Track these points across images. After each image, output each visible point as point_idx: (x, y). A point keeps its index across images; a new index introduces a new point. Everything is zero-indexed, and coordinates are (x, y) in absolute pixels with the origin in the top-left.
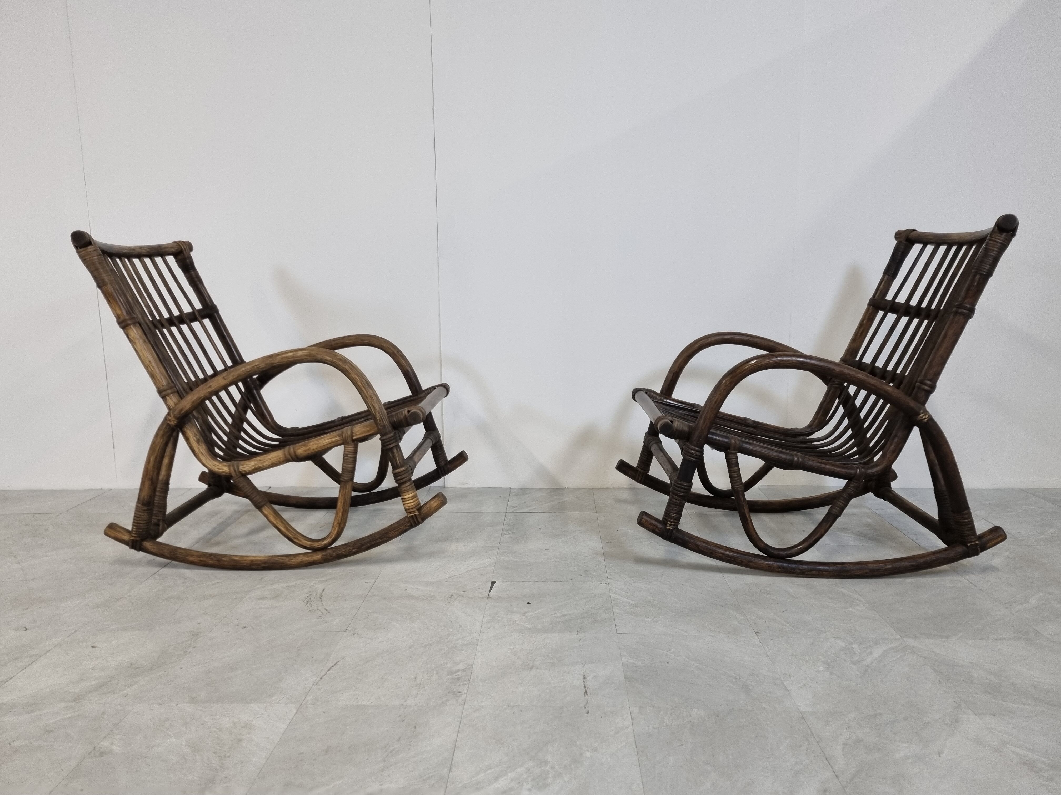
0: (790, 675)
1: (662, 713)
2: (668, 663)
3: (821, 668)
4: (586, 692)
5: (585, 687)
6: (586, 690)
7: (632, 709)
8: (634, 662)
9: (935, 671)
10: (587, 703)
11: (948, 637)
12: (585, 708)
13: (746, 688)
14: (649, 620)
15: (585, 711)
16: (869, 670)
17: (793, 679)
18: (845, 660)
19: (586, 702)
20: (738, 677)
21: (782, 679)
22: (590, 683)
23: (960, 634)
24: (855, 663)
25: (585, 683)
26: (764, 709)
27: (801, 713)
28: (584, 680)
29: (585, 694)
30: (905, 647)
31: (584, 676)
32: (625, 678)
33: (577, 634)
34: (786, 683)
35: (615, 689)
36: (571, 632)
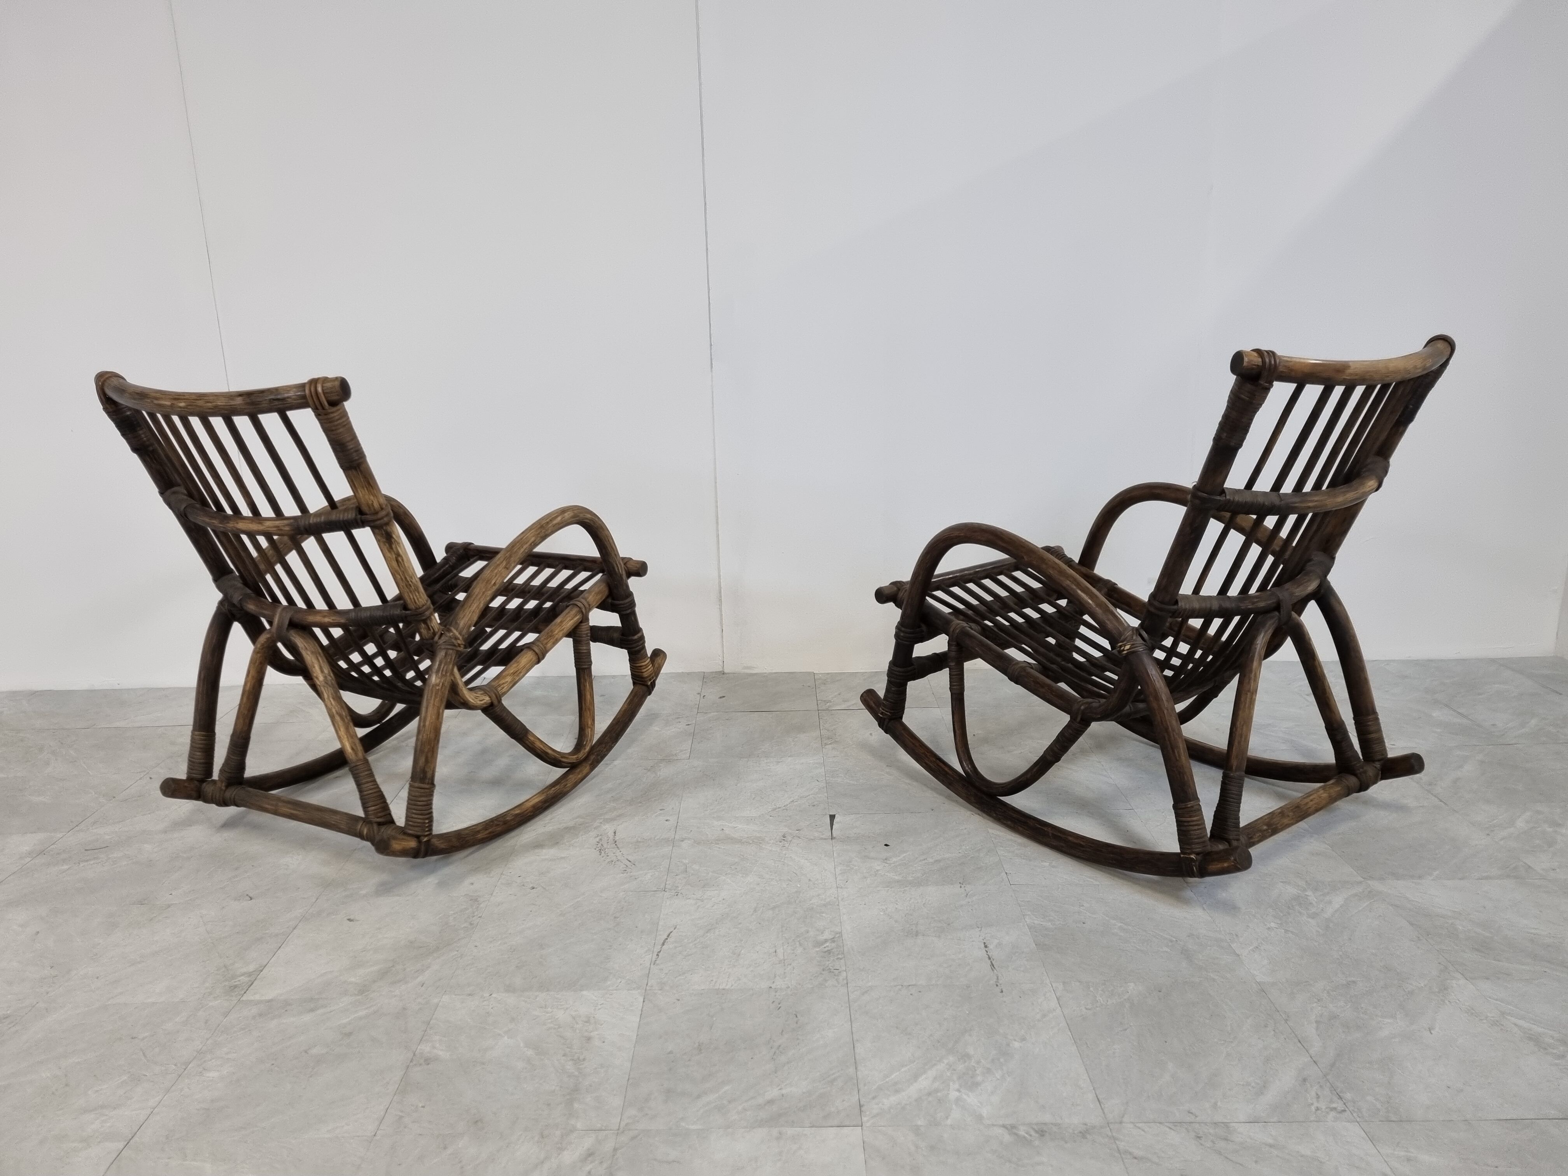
0: (1237, 935)
1: (1091, 989)
2: (1084, 923)
3: (1273, 925)
4: (993, 965)
5: (990, 958)
6: (991, 962)
7: (1054, 985)
8: (1041, 923)
9: (1411, 923)
10: (998, 979)
11: (1420, 877)
12: (997, 985)
13: (1186, 954)
15: (998, 989)
16: (1331, 924)
17: (1241, 939)
18: (1300, 913)
19: (996, 978)
20: (1174, 939)
21: (1229, 941)
22: (994, 954)
23: (1436, 873)
24: (1314, 916)
25: (989, 953)
26: (1214, 980)
27: (1259, 983)
28: (987, 949)
29: (993, 967)
30: (1370, 892)
31: (985, 943)
32: (1036, 945)
33: (961, 887)
34: (1234, 946)
35: (1027, 960)
36: (952, 884)
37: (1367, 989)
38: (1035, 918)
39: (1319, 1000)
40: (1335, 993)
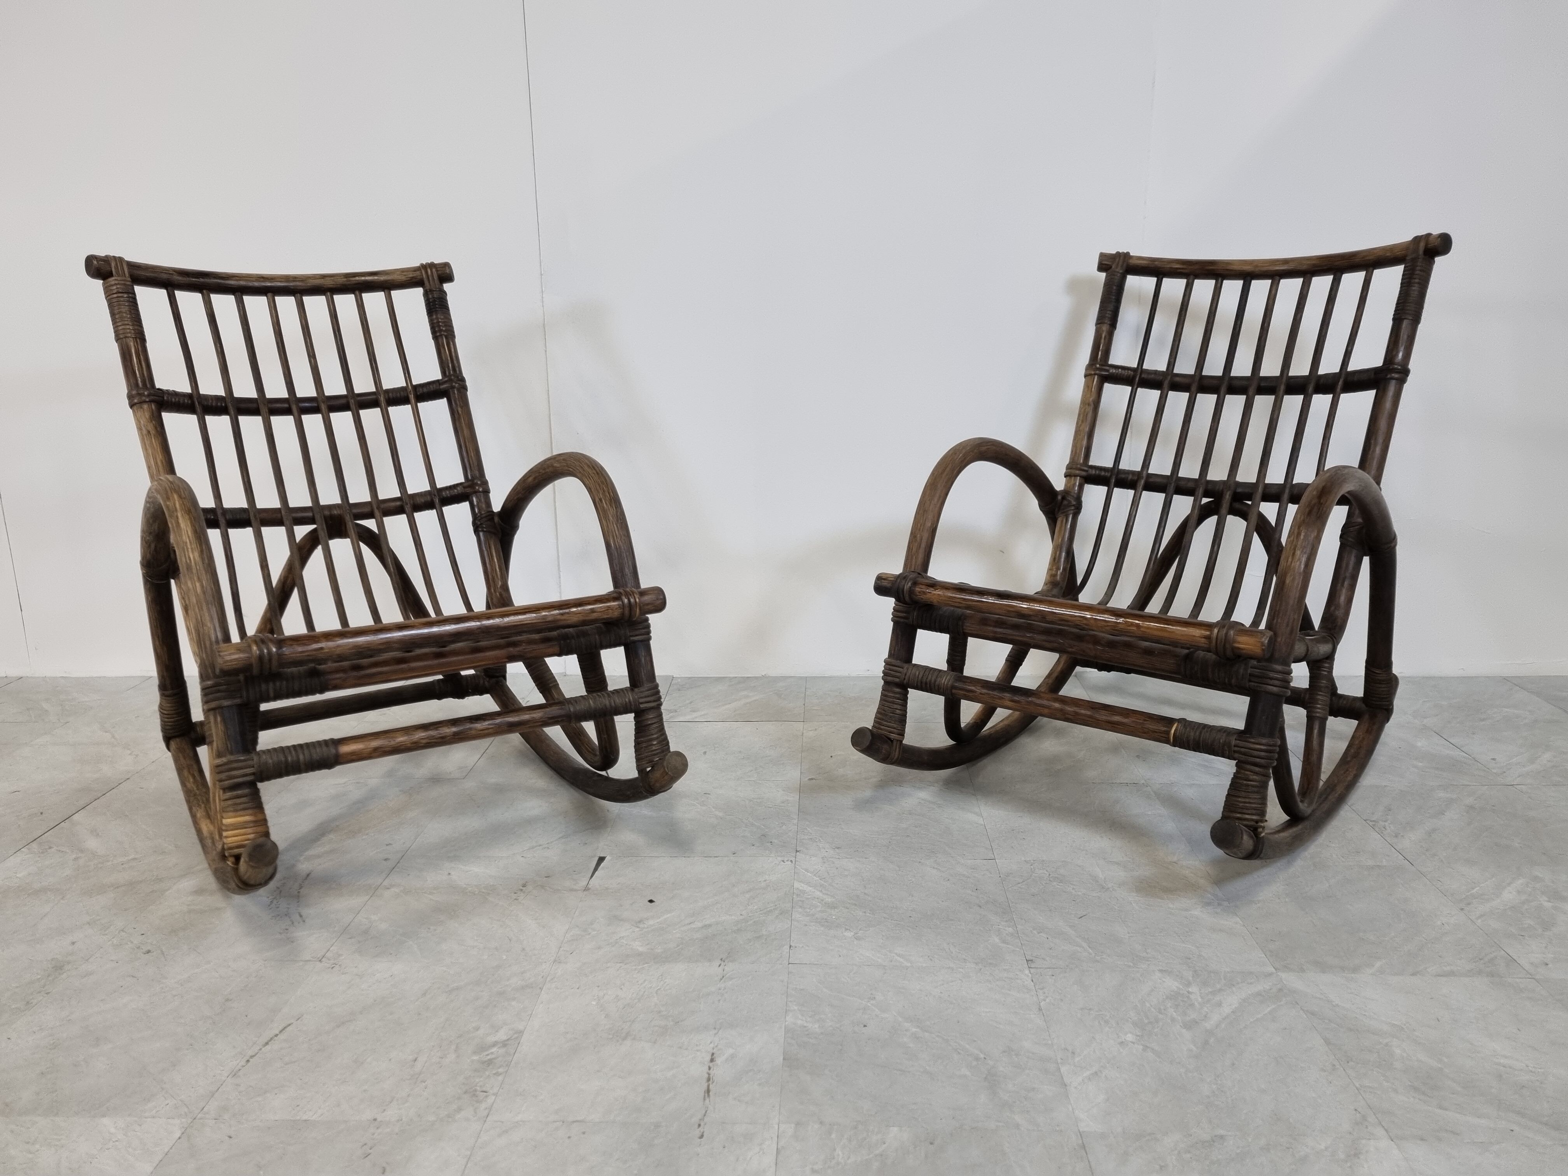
0: (1073, 1053)
1: (833, 1136)
2: (865, 1026)
3: (1130, 1037)
4: (708, 1091)
5: (709, 1080)
6: (708, 1086)
7: (782, 1127)
8: (806, 1024)
9: (1327, 1042)
10: (705, 1115)
11: (1355, 970)
12: (699, 1125)
13: (992, 1081)
14: (849, 934)
15: (698, 1133)
16: (1212, 1040)
17: (1077, 1059)
18: (1173, 1020)
19: (704, 1112)
20: (982, 1056)
21: (1059, 1061)
22: (721, 1072)
23: (1378, 964)
24: (1189, 1026)
25: (711, 1072)
26: (1017, 1126)
27: (1081, 1134)
28: (711, 1065)
29: (706, 1094)
30: (1280, 990)
31: (713, 1054)
32: (784, 1059)
33: (720, 966)
34: (1064, 1069)
35: (760, 1084)
36: (710, 960)
37: (1238, 1151)
38: (800, 1017)
39: (1161, 1167)
40: (1188, 1156)
